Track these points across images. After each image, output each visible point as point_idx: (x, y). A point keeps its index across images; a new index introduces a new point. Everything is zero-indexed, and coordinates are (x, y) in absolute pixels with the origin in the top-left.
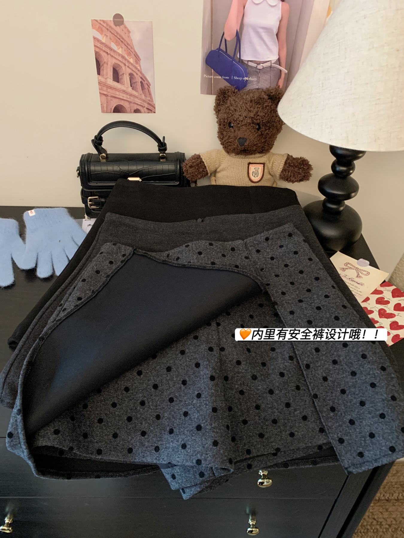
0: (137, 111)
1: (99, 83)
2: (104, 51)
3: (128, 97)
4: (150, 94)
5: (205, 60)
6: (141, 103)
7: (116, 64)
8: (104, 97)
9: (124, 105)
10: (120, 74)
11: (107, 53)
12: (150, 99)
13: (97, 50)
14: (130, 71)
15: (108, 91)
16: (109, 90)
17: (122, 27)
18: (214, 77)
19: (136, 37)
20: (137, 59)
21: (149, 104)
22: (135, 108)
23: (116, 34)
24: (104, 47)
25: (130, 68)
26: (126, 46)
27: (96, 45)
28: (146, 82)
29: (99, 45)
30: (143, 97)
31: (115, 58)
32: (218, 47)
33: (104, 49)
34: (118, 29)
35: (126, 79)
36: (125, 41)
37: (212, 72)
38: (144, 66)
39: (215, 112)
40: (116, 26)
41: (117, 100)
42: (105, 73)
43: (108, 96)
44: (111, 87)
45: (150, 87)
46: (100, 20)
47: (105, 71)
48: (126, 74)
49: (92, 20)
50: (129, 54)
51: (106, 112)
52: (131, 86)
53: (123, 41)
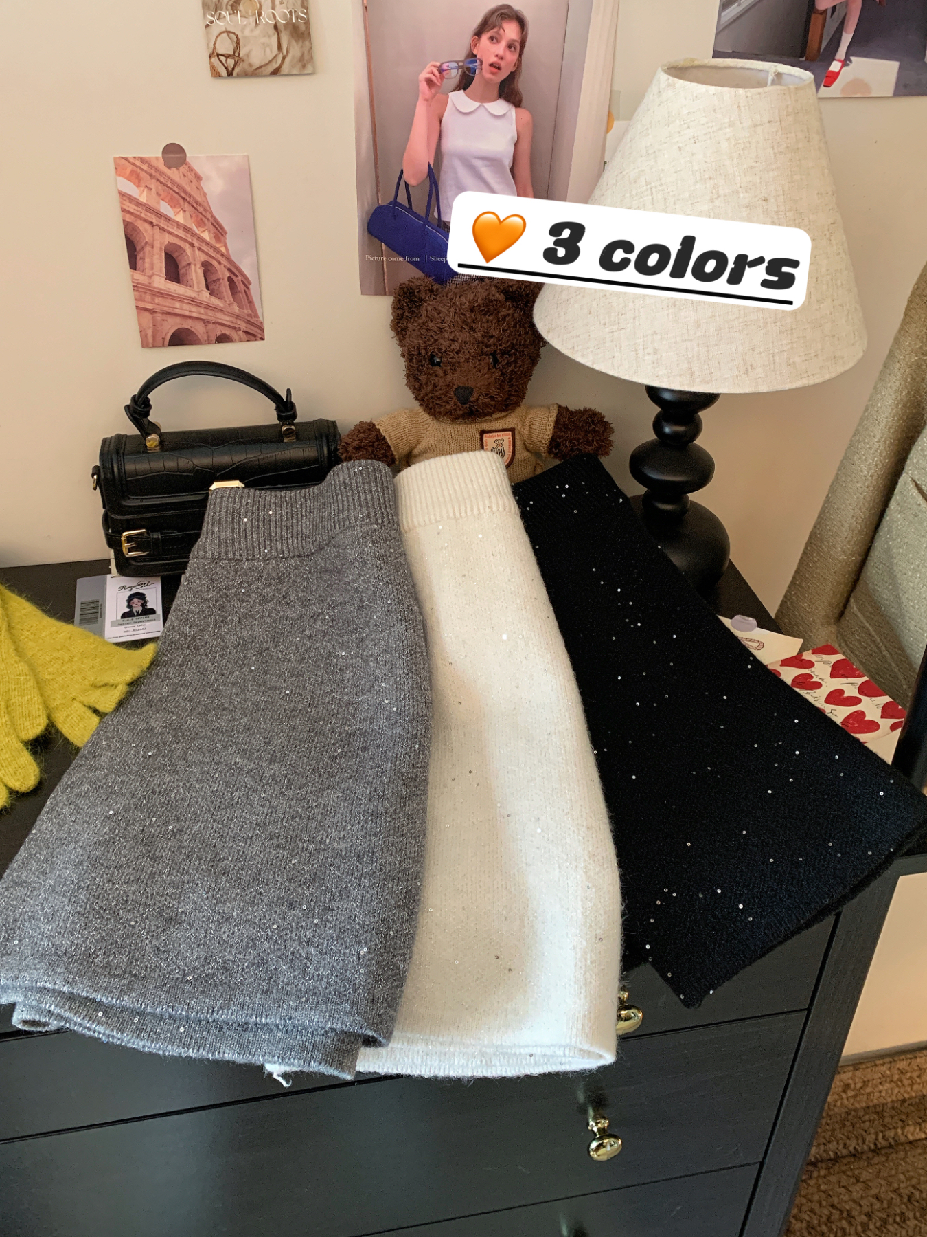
0: (222, 339)
1: (134, 286)
2: (145, 220)
3: (202, 311)
4: (251, 302)
5: (366, 225)
6: (230, 321)
7: (170, 244)
8: (147, 314)
9: (193, 330)
10: (182, 264)
11: (151, 223)
12: (250, 312)
13: (129, 218)
14: (203, 258)
15: (157, 302)
16: (157, 300)
17: (183, 169)
18: (387, 260)
19: (214, 188)
20: (219, 231)
21: (248, 322)
22: (219, 333)
23: (170, 185)
24: (143, 211)
25: (203, 251)
26: (193, 206)
27: (127, 208)
28: (240, 278)
29: (132, 208)
30: (236, 309)
31: (170, 233)
32: (392, 199)
33: (143, 215)
34: (174, 174)
35: (196, 274)
36: (190, 196)
37: (383, 248)
38: (234, 245)
39: (393, 334)
40: (169, 168)
41: (178, 320)
42: (147, 265)
43: (155, 312)
44: (162, 293)
45: (251, 287)
46: (135, 158)
47: (147, 260)
48: (195, 265)
49: (115, 159)
50: (200, 223)
51: (154, 346)
52: (208, 288)
53: (187, 198)
